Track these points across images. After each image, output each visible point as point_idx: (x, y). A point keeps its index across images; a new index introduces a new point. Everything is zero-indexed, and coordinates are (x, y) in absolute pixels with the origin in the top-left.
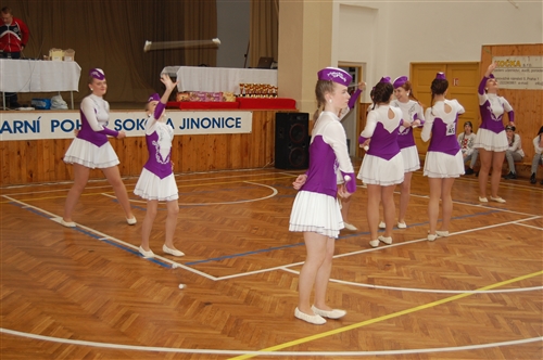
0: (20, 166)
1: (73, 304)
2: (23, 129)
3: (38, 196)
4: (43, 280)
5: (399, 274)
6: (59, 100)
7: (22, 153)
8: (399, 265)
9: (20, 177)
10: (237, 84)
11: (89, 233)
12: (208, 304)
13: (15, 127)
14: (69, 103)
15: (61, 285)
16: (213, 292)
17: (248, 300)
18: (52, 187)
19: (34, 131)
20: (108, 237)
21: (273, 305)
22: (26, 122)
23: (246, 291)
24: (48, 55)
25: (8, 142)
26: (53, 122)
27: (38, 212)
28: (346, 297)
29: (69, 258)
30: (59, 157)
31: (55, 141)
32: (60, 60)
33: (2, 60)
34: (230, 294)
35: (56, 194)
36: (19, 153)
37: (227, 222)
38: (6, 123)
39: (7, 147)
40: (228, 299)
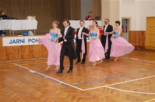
0: (18, 54)
1: (37, 99)
2: (19, 42)
3: (24, 63)
4: (27, 91)
5: (145, 88)
6: (31, 33)
7: (19, 50)
8: (145, 85)
9: (18, 57)
10: (88, 25)
11: (41, 75)
12: (81, 98)
13: (17, 41)
14: (34, 33)
15: (33, 92)
16: (82, 94)
17: (94, 97)
18: (29, 61)
19: (23, 43)
20: (47, 77)
21: (103, 99)
22: (20, 40)
23: (93, 94)
24: (27, 18)
25: (14, 46)
26: (29, 39)
27: (24, 68)
28: (127, 96)
29: (35, 83)
30: (31, 51)
31: (30, 46)
32: (31, 20)
33: (13, 20)
34: (88, 95)
35: (30, 63)
36: (18, 50)
37: (86, 71)
38: (14, 40)
39: (14, 48)
40: (88, 97)
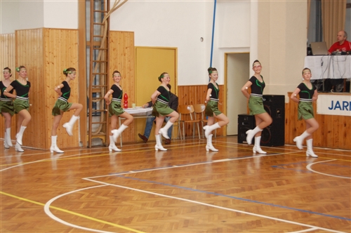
0: (345, 136)
2: (348, 108)
7: (347, 126)
9: (345, 143)
13: (344, 106)
25: (338, 116)
36: (345, 125)
38: (338, 102)
39: (338, 120)
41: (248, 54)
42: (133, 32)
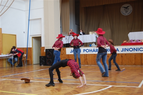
41: (41, 37)
42: (1, 28)
